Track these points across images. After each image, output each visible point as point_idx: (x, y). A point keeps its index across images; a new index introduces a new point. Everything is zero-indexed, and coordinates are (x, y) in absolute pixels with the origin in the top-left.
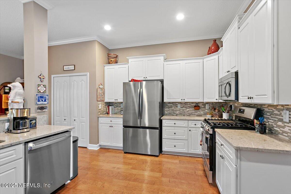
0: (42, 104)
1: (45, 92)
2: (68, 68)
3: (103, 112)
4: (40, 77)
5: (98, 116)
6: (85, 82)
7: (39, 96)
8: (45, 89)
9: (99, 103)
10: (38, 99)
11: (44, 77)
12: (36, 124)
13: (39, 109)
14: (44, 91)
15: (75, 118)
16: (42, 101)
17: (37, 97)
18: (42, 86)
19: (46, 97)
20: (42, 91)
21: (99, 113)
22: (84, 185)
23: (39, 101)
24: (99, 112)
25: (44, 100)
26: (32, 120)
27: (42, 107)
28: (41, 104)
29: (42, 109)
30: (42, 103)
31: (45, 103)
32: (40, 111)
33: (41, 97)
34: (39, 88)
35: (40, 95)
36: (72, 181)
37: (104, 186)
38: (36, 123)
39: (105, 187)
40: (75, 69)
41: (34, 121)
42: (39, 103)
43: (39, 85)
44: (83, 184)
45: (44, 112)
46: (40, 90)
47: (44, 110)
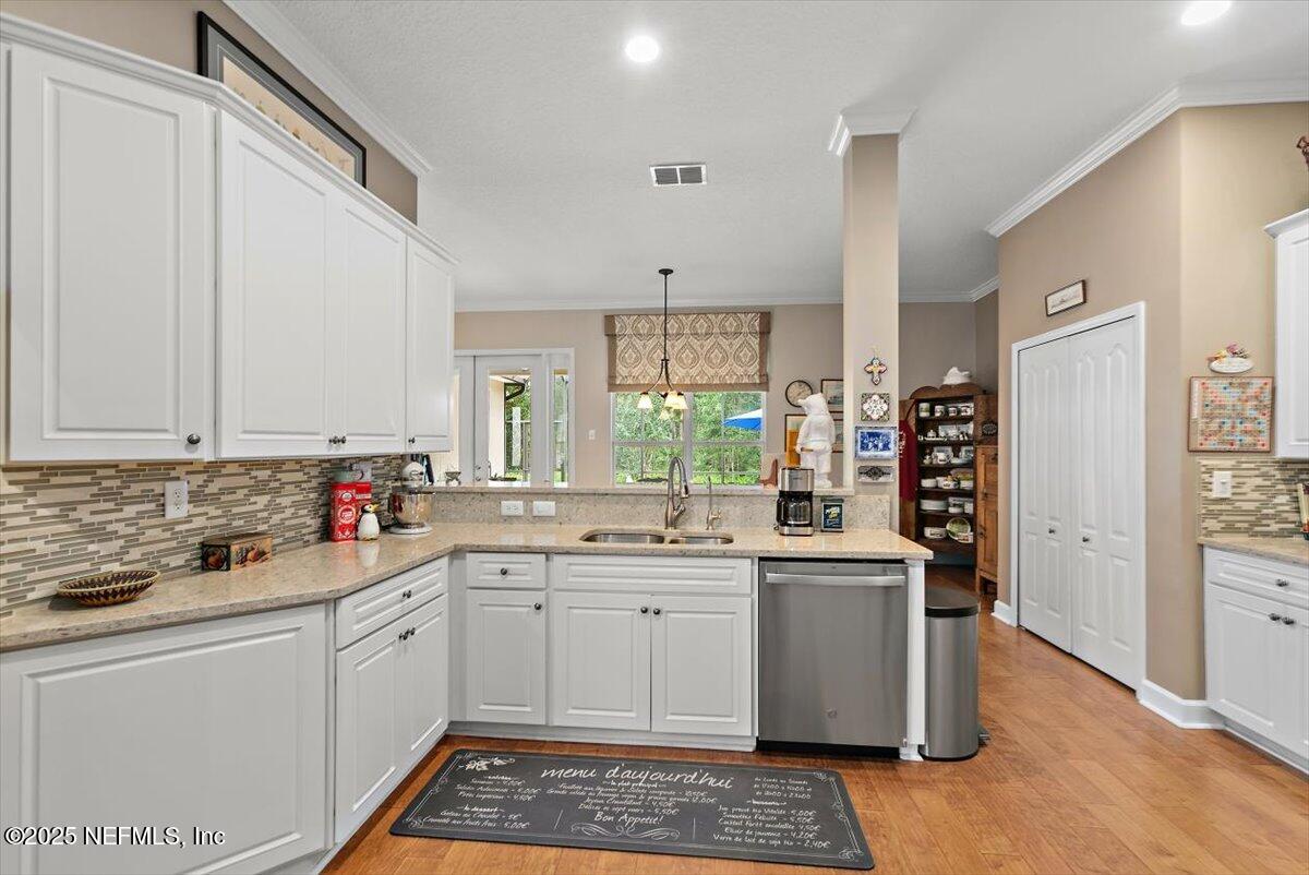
0: (876, 459)
1: (886, 417)
2: (1063, 302)
3: (1253, 518)
4: (869, 369)
5: (1202, 539)
6: (1126, 352)
7: (865, 431)
8: (885, 407)
9: (1205, 462)
10: (862, 442)
11: (883, 369)
12: (841, 520)
13: (867, 473)
14: (882, 414)
15: (1087, 532)
16: (876, 446)
17: (859, 435)
18: (876, 397)
19: (887, 436)
20: (875, 417)
21: (1212, 524)
22: (945, 802)
23: (864, 447)
24: (1212, 515)
25: (880, 445)
26: (830, 506)
27: (873, 468)
28: (869, 459)
29: (875, 474)
30: (876, 453)
31: (886, 454)
32: (869, 480)
33: (871, 435)
34: (866, 407)
35: (867, 428)
36: (928, 762)
37: (1001, 865)
38: (840, 515)
39: (1001, 868)
40: (1085, 302)
41: (834, 511)
42: (866, 454)
43: (866, 397)
44: (946, 798)
45: (885, 484)
46: (869, 413)
47: (882, 479)
